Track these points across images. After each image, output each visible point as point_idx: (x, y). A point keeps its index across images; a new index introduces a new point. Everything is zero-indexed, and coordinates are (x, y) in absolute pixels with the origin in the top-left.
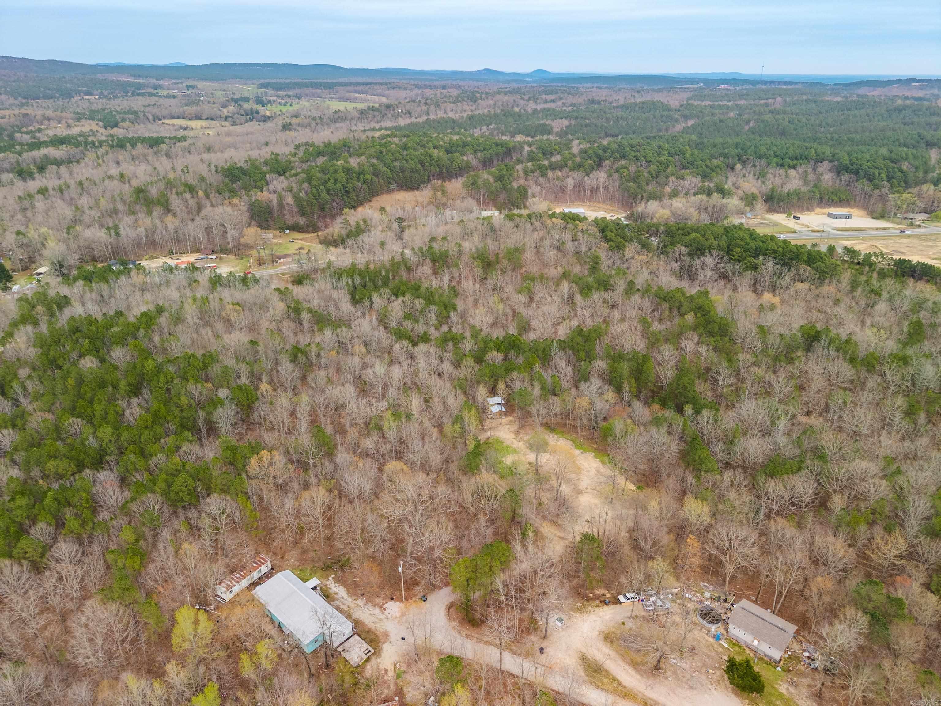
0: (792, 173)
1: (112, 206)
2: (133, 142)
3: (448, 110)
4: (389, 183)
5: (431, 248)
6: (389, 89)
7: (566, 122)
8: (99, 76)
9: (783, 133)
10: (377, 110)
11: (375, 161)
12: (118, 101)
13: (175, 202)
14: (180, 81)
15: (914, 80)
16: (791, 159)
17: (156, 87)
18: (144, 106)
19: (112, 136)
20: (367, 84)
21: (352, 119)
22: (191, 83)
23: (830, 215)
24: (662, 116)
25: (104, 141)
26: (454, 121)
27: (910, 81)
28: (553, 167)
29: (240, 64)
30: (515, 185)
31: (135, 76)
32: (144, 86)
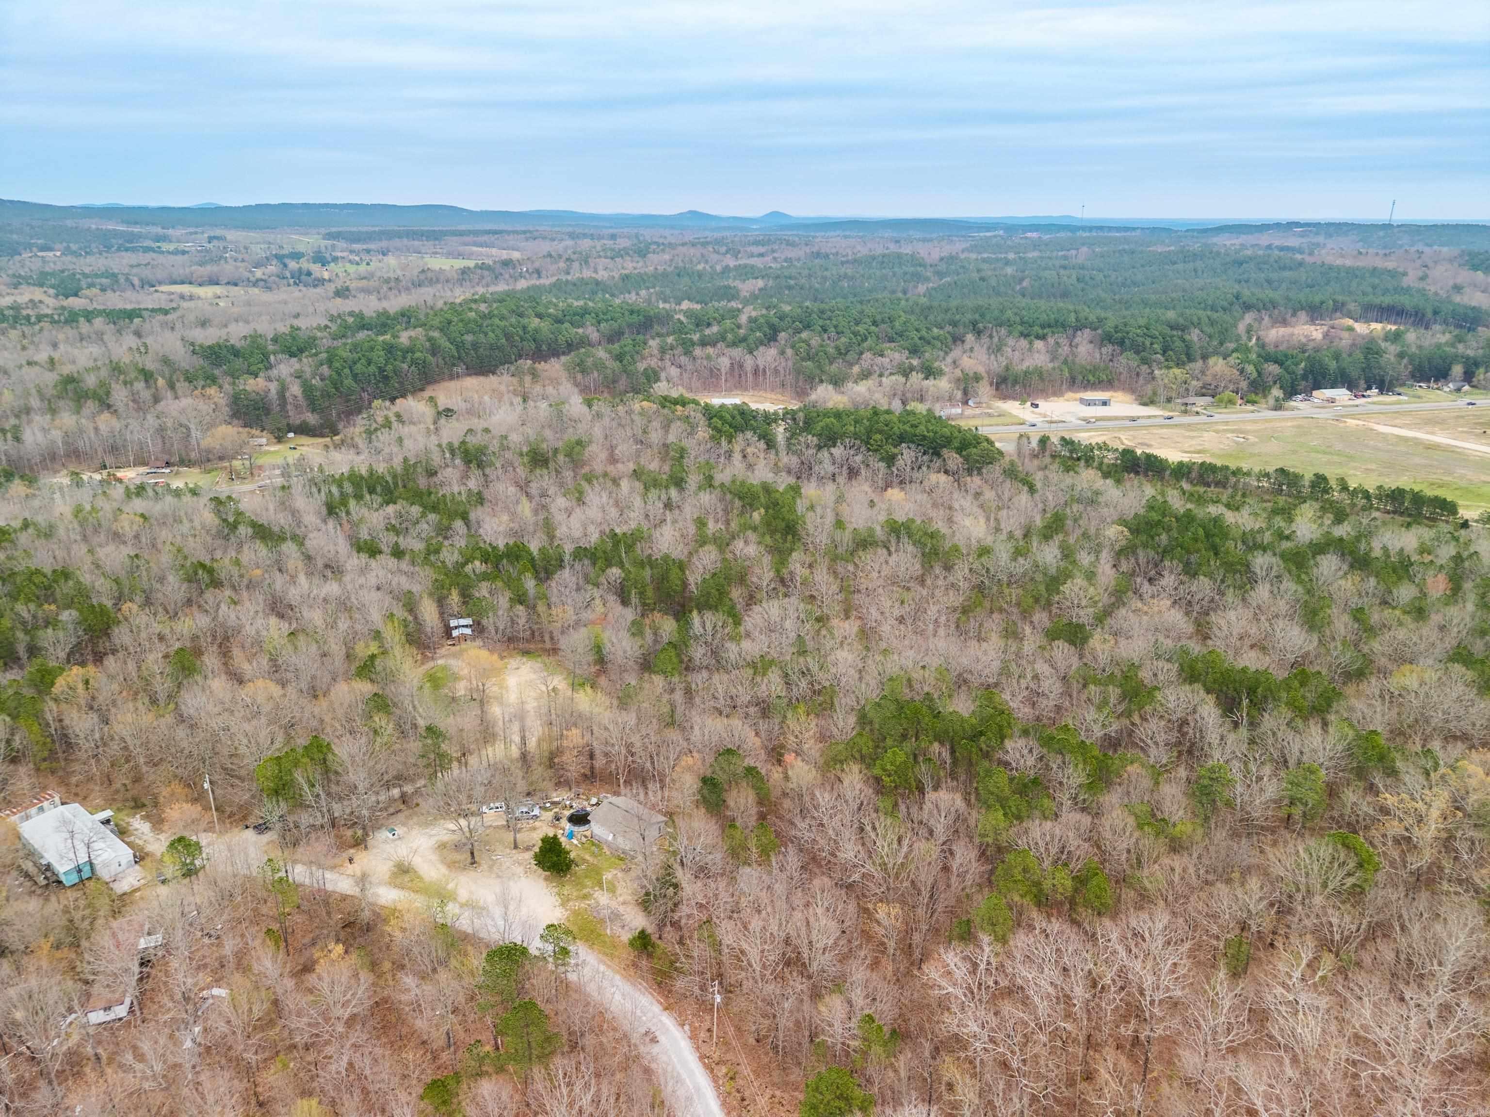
0: (1039, 344)
1: (22, 402)
2: (89, 315)
3: (600, 267)
4: (454, 365)
5: (463, 442)
6: (527, 239)
7: (760, 283)
8: (69, 223)
9: (1065, 295)
10: (489, 268)
11: (436, 334)
12: (90, 259)
13: (119, 395)
14: (199, 230)
15: (1297, 224)
16: (1043, 327)
17: (158, 239)
18: (132, 266)
19: (63, 308)
20: (495, 232)
21: (447, 281)
22: (218, 232)
23: (1082, 401)
24: (905, 273)
25: (46, 316)
26: (597, 283)
27: (1291, 225)
28: (704, 343)
29: (306, 206)
30: (641, 366)
31: (128, 223)
32: (140, 236)
